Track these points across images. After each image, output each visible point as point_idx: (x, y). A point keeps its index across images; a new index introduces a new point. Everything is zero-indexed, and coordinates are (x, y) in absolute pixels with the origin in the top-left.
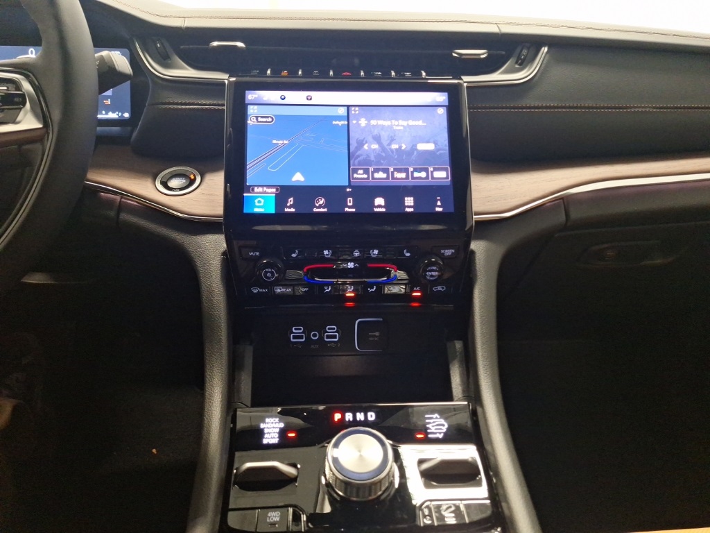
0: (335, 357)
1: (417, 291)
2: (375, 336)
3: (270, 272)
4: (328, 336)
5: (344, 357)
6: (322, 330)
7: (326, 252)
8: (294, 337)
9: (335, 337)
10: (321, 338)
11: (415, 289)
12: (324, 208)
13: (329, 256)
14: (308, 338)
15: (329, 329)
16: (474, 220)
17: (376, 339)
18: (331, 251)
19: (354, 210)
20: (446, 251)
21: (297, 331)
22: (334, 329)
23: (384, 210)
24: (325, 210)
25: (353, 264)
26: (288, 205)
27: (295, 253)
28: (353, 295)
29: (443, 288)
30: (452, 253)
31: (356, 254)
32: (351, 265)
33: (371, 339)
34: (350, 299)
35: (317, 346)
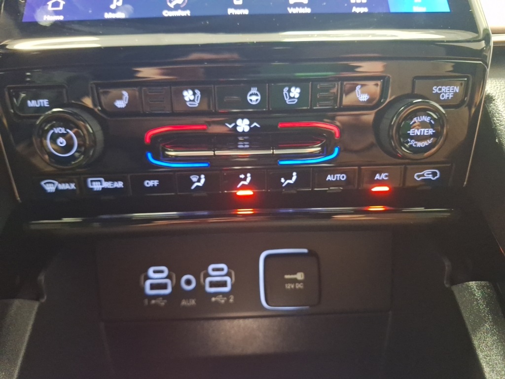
0: (226, 321)
1: (381, 183)
2: (295, 281)
3: (63, 135)
4: (213, 284)
5: (241, 321)
6: (200, 271)
7: (188, 95)
8: (153, 287)
9: (224, 284)
10: (200, 287)
11: (377, 177)
12: (184, 9)
13: (196, 104)
14: (177, 287)
15: (214, 270)
16: (492, 44)
17: (299, 286)
18: (198, 92)
19: (246, 12)
20: (444, 89)
21: (157, 274)
22: (222, 270)
23: (308, 10)
24: (187, 13)
25: (246, 121)
26: (113, 7)
27: (120, 98)
28: (249, 192)
29: (434, 174)
30: (455, 94)
31: (254, 98)
32: (243, 125)
33: (289, 286)
34: (244, 202)
35: (193, 302)
